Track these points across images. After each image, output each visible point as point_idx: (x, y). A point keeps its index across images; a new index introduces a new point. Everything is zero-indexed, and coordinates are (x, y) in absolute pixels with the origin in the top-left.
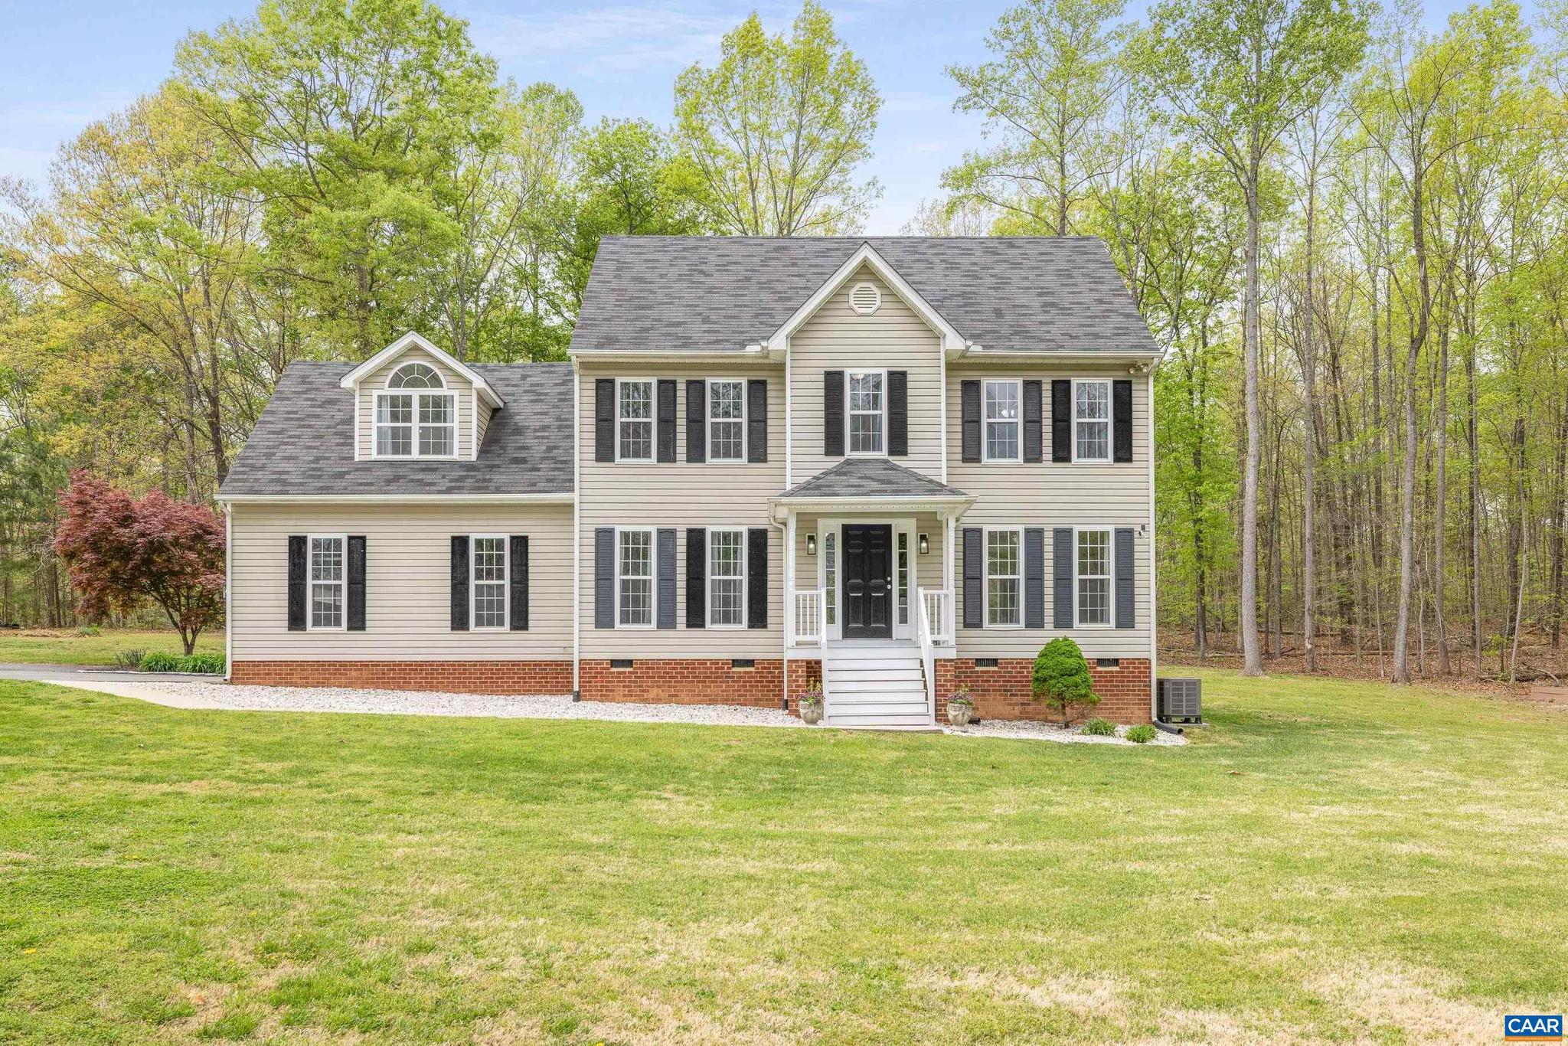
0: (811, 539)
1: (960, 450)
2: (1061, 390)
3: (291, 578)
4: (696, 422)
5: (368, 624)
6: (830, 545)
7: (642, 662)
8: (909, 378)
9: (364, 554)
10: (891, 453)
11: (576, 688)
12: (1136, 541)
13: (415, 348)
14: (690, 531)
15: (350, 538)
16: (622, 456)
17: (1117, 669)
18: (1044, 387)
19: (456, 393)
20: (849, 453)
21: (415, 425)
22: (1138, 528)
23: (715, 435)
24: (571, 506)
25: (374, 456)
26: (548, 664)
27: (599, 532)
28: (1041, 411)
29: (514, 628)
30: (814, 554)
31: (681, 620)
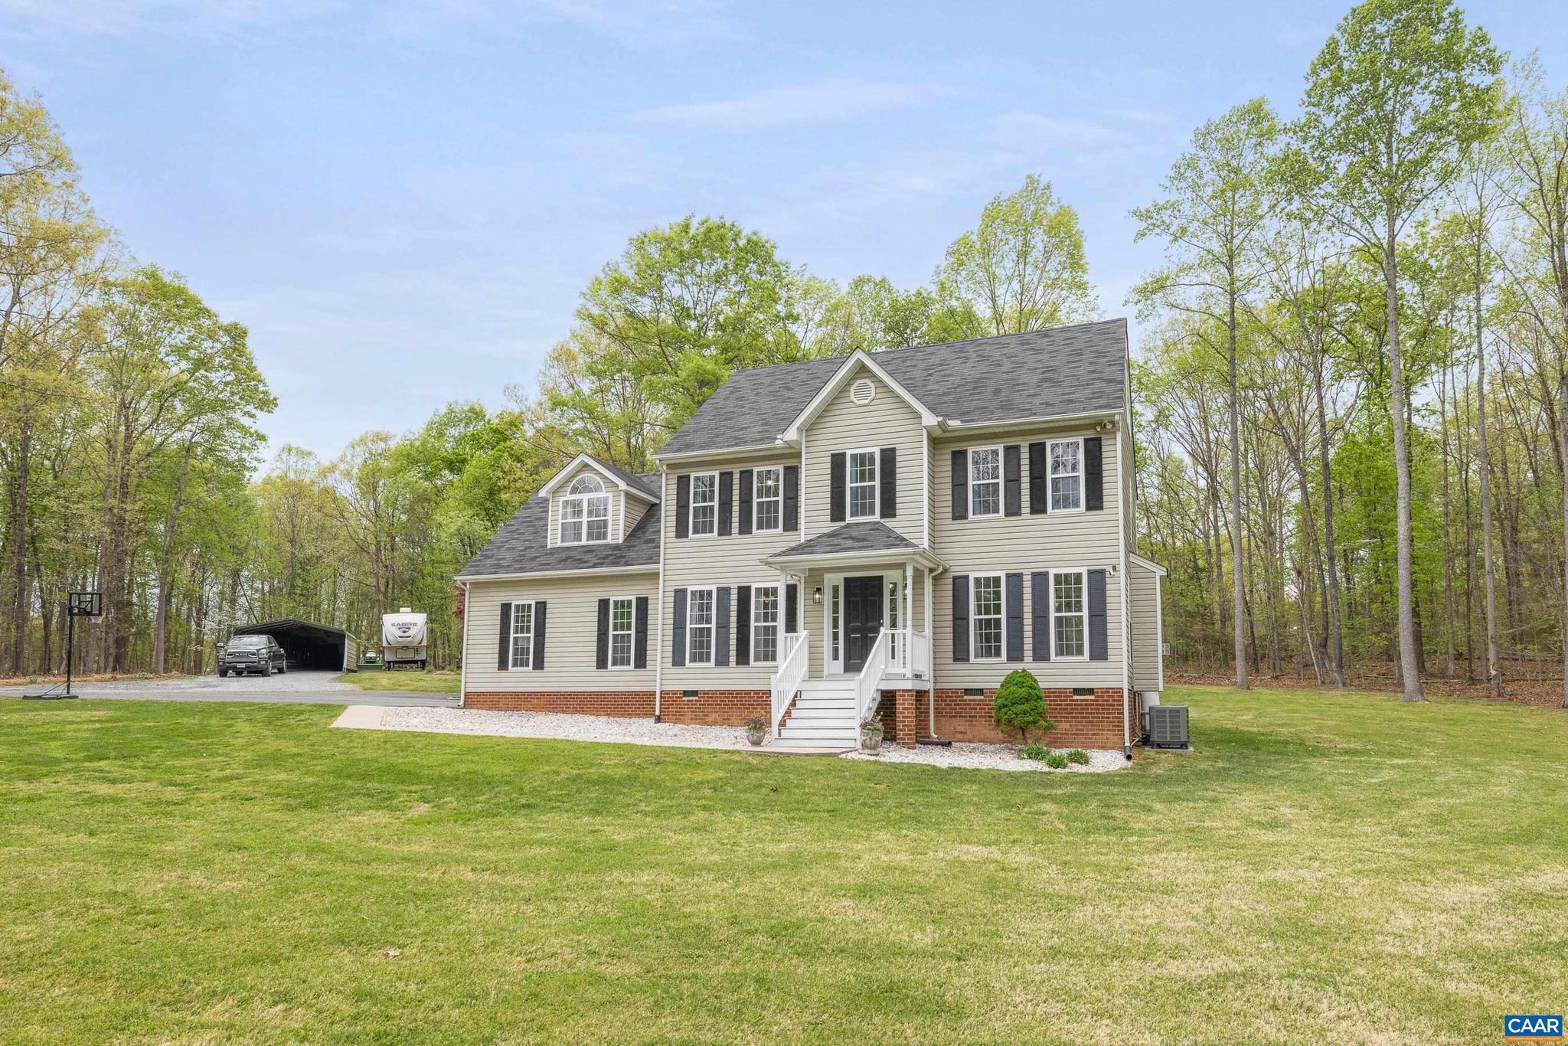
0: (819, 590)
1: (950, 509)
2: (1038, 452)
3: (501, 634)
4: (746, 503)
5: (545, 664)
6: (836, 595)
7: (706, 693)
8: (898, 453)
9: (545, 614)
10: (883, 516)
11: (657, 713)
12: (1108, 580)
13: (586, 465)
14: (740, 588)
15: (537, 603)
16: (694, 533)
17: (1092, 697)
18: (1022, 450)
19: (610, 495)
20: (849, 519)
21: (585, 520)
22: (1109, 569)
23: (759, 512)
24: (658, 574)
25: (559, 544)
27: (677, 591)
28: (1019, 470)
29: (637, 666)
30: (820, 603)
31: (733, 659)
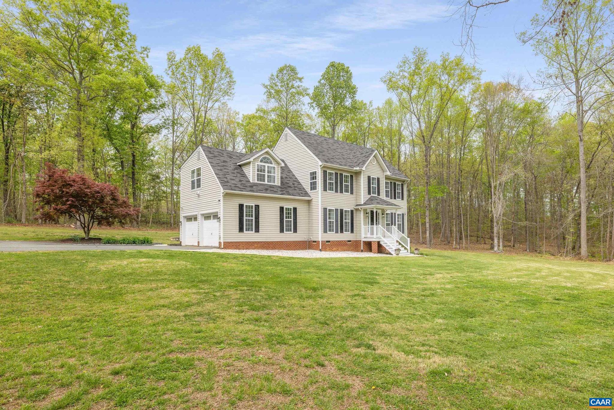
0: (367, 213)
3: (240, 217)
4: (341, 183)
5: (260, 231)
8: (380, 179)
9: (259, 210)
10: (378, 195)
11: (320, 248)
13: (267, 153)
14: (341, 210)
15: (255, 205)
16: (329, 190)
18: (393, 183)
19: (276, 167)
20: (372, 195)
21: (266, 174)
22: (404, 214)
23: (345, 187)
25: (256, 181)
26: (301, 241)
27: (324, 208)
28: (392, 188)
29: (294, 232)
31: (339, 231)
